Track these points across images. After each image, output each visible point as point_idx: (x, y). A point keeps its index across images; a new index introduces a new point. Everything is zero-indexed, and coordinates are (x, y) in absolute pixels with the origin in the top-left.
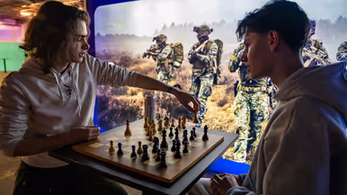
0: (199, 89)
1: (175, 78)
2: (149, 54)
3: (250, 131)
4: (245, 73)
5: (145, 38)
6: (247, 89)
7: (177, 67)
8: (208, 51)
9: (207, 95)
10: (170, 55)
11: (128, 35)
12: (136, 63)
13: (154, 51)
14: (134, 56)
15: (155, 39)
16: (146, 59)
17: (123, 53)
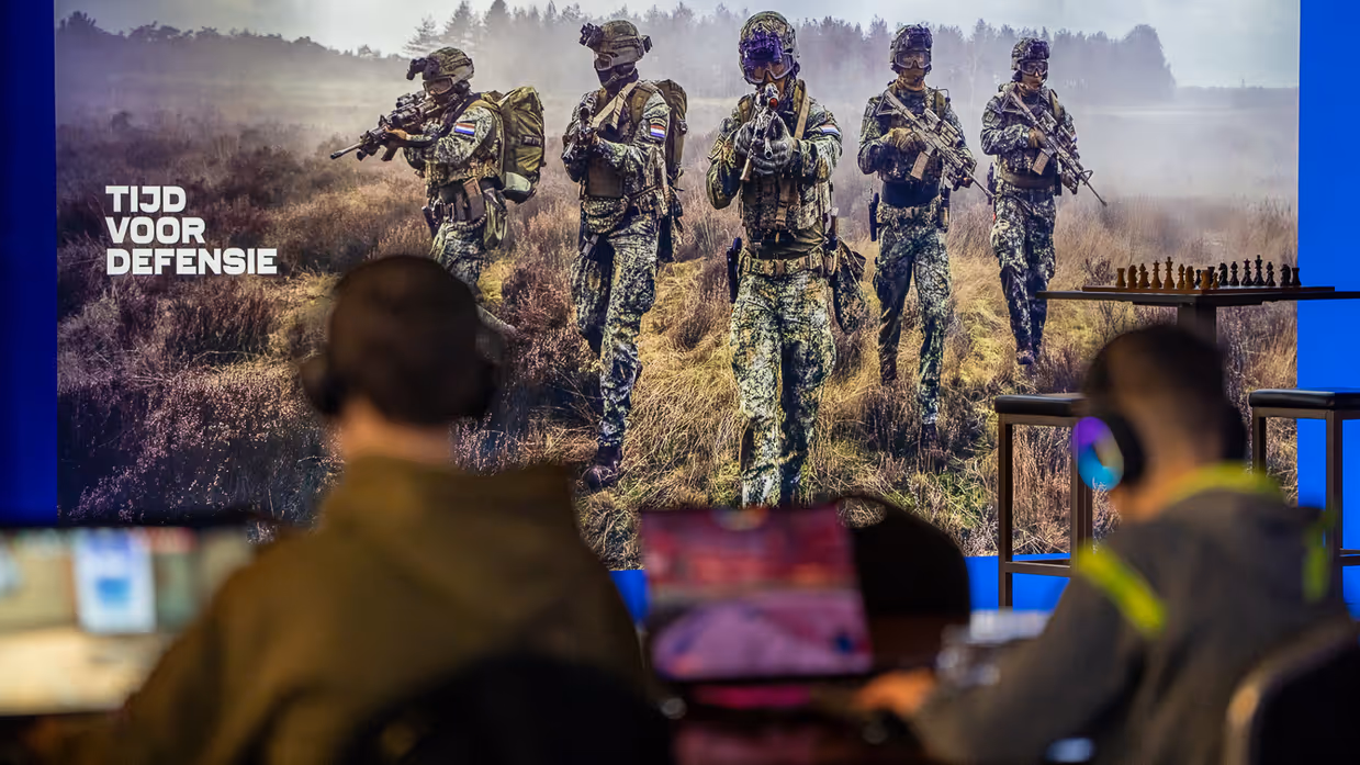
0: (607, 285)
1: (509, 246)
2: (392, 142)
3: (785, 427)
4: (759, 208)
5: (365, 61)
6: (767, 267)
7: (519, 197)
8: (635, 126)
9: (637, 307)
10: (486, 143)
11: (275, 40)
12: (323, 183)
13: (414, 123)
14: (309, 149)
15: (416, 67)
16: (374, 163)
17: (248, 134)
